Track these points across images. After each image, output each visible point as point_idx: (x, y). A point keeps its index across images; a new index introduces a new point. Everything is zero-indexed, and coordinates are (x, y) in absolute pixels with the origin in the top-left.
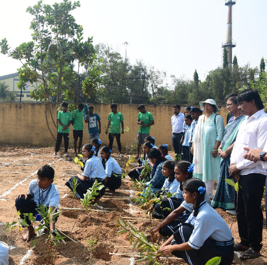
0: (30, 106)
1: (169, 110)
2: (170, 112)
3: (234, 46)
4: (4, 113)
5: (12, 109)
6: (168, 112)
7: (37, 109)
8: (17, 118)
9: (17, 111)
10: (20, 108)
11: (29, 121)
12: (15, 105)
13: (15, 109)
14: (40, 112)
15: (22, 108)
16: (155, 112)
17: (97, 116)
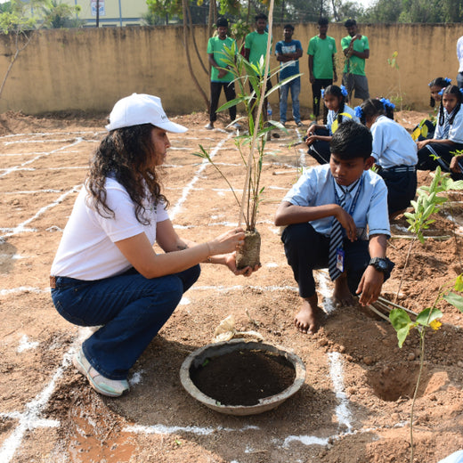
0: (144, 33)
1: (413, 34)
2: (415, 38)
4: (90, 51)
5: (108, 39)
6: (410, 38)
7: (157, 39)
8: (118, 59)
9: (117, 45)
10: (124, 37)
11: (144, 65)
12: (111, 32)
13: (113, 40)
14: (163, 46)
15: (127, 38)
16: (388, 38)
17: (298, 45)
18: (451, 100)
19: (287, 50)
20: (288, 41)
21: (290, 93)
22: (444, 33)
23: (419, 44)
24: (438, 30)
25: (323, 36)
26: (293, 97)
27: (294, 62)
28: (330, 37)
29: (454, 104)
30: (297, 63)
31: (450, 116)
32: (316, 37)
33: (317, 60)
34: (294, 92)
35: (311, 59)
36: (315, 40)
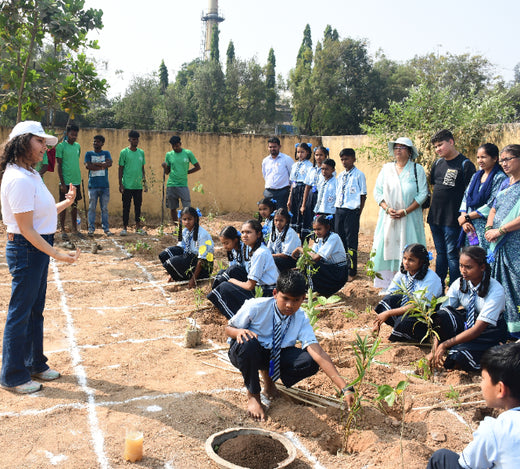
3: (222, 20)
17: (107, 155)
18: (281, 221)
19: (96, 159)
20: (98, 151)
21: (98, 203)
22: (230, 142)
23: (208, 152)
24: (224, 139)
25: (134, 148)
26: (102, 206)
27: (103, 171)
28: (141, 149)
29: (283, 224)
30: (106, 173)
31: (281, 234)
32: (126, 148)
33: (128, 170)
34: (104, 203)
35: (122, 169)
36: (126, 152)
